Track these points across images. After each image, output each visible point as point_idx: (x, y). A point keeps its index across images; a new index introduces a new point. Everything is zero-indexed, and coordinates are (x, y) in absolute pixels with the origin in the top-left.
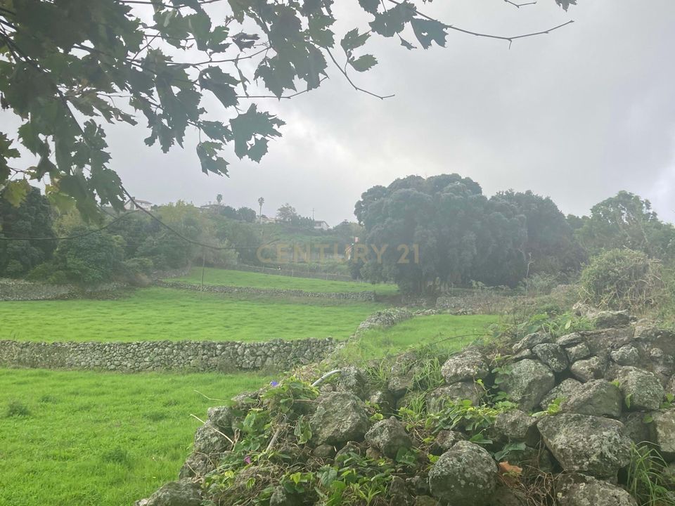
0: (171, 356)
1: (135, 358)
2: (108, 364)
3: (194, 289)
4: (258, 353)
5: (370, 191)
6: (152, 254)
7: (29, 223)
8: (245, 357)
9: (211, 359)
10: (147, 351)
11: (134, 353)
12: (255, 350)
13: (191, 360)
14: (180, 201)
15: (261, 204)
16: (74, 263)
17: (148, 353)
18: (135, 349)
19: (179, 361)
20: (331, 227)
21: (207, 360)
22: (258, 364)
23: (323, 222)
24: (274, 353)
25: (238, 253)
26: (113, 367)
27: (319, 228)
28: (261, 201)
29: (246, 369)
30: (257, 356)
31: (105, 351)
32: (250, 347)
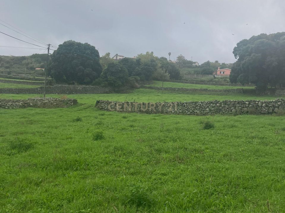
0: (221, 108)
1: (201, 109)
2: (187, 112)
3: (158, 89)
4: (270, 106)
5: (241, 42)
6: (139, 75)
7: (92, 61)
8: (263, 108)
9: (243, 108)
10: (207, 105)
11: (200, 106)
12: (268, 104)
13: (233, 109)
14: (147, 52)
15: (170, 56)
16: (111, 78)
17: (208, 106)
18: (200, 105)
19: (226, 110)
20: (200, 65)
21: (241, 109)
22: (271, 111)
23: (196, 62)
24: (279, 105)
25: (170, 75)
26: (189, 113)
27: (195, 65)
28: (170, 54)
29: (264, 114)
30: (269, 107)
31: (185, 106)
32: (265, 102)
